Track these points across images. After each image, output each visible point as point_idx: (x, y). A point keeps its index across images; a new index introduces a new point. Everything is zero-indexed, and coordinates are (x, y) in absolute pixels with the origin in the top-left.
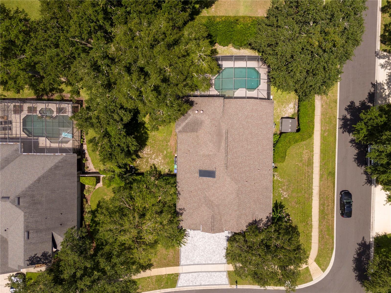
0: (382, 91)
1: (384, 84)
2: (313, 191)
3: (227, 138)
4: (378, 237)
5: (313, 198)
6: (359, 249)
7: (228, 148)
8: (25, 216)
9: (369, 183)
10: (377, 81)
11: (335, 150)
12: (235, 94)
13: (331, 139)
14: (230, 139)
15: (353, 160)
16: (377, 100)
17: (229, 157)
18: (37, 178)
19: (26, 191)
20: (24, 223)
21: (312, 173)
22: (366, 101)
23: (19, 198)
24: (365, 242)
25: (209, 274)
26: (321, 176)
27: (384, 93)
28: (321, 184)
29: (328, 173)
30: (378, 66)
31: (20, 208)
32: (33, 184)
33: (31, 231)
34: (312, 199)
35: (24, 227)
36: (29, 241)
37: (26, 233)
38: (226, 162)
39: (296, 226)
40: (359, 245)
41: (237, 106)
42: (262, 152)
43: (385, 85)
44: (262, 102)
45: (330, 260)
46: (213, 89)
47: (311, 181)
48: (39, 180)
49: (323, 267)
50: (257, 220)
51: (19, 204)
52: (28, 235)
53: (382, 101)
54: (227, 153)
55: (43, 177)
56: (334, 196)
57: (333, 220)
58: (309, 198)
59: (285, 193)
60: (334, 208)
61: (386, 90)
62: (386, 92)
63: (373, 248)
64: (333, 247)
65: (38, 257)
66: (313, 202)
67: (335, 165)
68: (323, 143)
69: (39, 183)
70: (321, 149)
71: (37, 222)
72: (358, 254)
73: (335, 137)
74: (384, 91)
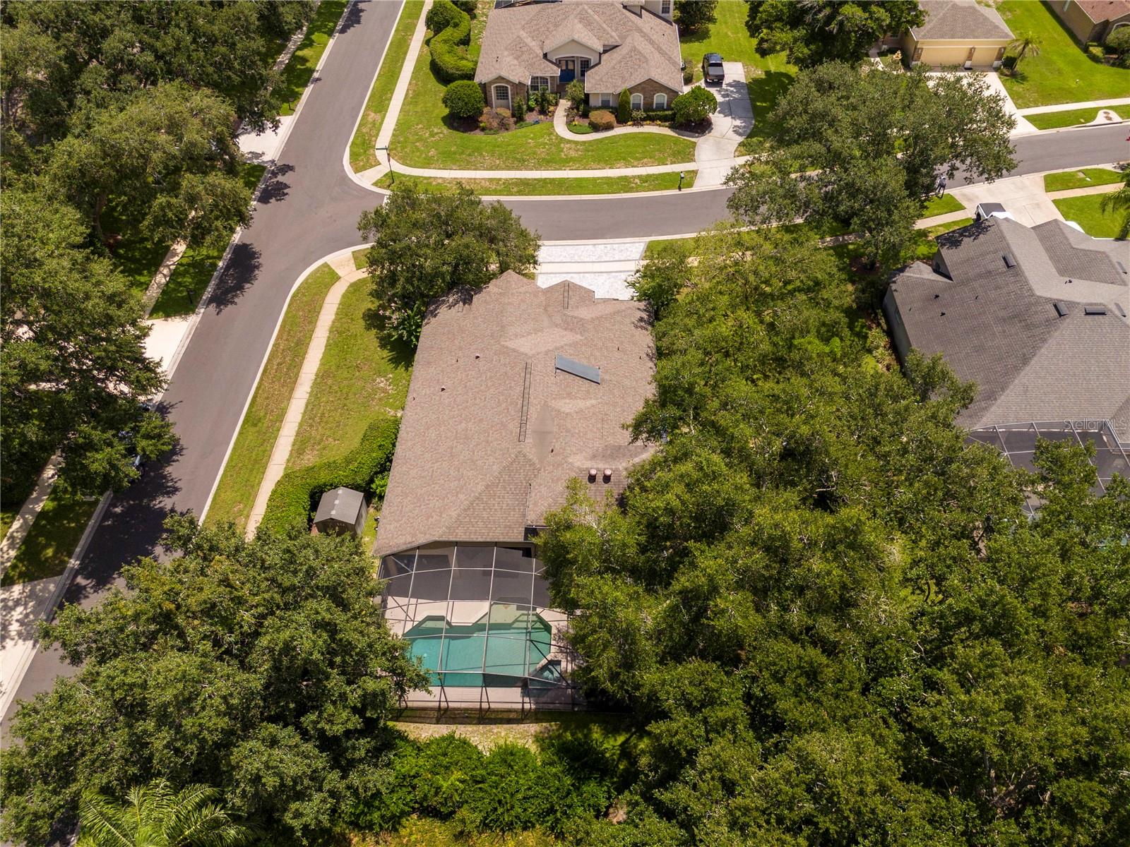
0: (31, 617)
1: (16, 638)
2: (309, 390)
3: (523, 423)
4: (186, 314)
5: (313, 377)
6: (236, 296)
7: (520, 406)
8: (1030, 289)
9: (164, 407)
10: (34, 646)
11: (225, 471)
12: (487, 610)
13: (228, 496)
14: (513, 426)
15: (184, 452)
16: (56, 594)
17: (519, 389)
18: (1033, 362)
19: (1049, 332)
20: (1025, 278)
21: (301, 425)
22: (92, 591)
23: (1060, 315)
24: (218, 306)
25: (577, 258)
26: (281, 418)
27: (29, 610)
28: (286, 402)
29: (260, 424)
30: (8, 691)
31: (1048, 300)
32: (1035, 349)
33: (1005, 269)
34: (317, 375)
35: (1023, 272)
36: (1001, 254)
37: (1012, 262)
38: (528, 376)
39: (368, 328)
40: (232, 303)
41: (485, 515)
42: (428, 429)
43: (13, 633)
44: (409, 539)
45: (307, 280)
46: (556, 623)
47: (310, 408)
48: (1025, 360)
49: (326, 269)
50: (461, 303)
51: (1055, 306)
52: (1006, 263)
53: (44, 590)
54: (524, 395)
55: (1017, 369)
56: (261, 379)
57: (277, 339)
58: (323, 376)
59: (382, 385)
60: (269, 360)
61: (17, 621)
62: (21, 613)
63: (204, 298)
64: (292, 297)
65: (970, 236)
66: (315, 370)
67: (238, 439)
68: (252, 487)
69: (1024, 355)
70: (264, 473)
71: (997, 287)
72: (241, 288)
73: (214, 499)
74: (27, 616)
